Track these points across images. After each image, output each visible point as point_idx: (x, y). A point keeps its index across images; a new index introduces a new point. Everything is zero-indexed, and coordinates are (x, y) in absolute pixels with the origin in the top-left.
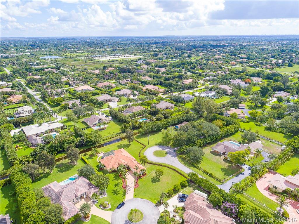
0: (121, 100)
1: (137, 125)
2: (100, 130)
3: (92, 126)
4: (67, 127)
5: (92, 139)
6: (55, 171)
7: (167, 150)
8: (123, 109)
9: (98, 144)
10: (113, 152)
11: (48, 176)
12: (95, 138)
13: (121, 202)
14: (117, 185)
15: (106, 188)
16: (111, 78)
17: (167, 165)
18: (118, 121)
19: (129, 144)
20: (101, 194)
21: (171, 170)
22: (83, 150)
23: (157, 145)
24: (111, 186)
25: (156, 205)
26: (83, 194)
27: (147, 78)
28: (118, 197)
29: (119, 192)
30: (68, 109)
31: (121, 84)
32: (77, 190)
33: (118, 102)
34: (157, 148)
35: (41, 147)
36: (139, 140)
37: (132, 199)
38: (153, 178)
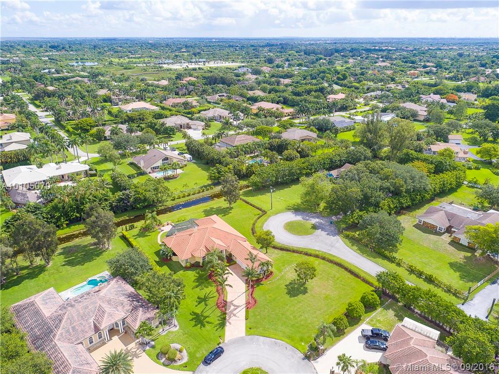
0: (209, 126)
1: (244, 171)
2: (167, 179)
3: (149, 170)
4: (96, 172)
5: (148, 194)
6: (59, 263)
7: (314, 221)
8: (214, 142)
9: (161, 206)
10: (193, 223)
11: (40, 273)
12: (153, 193)
13: (213, 347)
14: (202, 300)
15: (177, 308)
16: (190, 92)
17: (320, 254)
18: (204, 164)
19: (228, 208)
20: (164, 323)
21: (330, 264)
22: (128, 218)
23: (289, 209)
24: (189, 303)
25: (307, 357)
26: (116, 323)
27: (258, 93)
28: (207, 331)
29: (207, 319)
30: (104, 140)
31: (209, 103)
32: (101, 312)
33: (203, 129)
34: (291, 217)
35: (29, 209)
36: (250, 199)
37: (242, 338)
38: (290, 283)
